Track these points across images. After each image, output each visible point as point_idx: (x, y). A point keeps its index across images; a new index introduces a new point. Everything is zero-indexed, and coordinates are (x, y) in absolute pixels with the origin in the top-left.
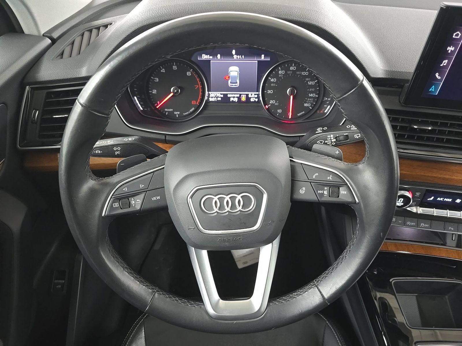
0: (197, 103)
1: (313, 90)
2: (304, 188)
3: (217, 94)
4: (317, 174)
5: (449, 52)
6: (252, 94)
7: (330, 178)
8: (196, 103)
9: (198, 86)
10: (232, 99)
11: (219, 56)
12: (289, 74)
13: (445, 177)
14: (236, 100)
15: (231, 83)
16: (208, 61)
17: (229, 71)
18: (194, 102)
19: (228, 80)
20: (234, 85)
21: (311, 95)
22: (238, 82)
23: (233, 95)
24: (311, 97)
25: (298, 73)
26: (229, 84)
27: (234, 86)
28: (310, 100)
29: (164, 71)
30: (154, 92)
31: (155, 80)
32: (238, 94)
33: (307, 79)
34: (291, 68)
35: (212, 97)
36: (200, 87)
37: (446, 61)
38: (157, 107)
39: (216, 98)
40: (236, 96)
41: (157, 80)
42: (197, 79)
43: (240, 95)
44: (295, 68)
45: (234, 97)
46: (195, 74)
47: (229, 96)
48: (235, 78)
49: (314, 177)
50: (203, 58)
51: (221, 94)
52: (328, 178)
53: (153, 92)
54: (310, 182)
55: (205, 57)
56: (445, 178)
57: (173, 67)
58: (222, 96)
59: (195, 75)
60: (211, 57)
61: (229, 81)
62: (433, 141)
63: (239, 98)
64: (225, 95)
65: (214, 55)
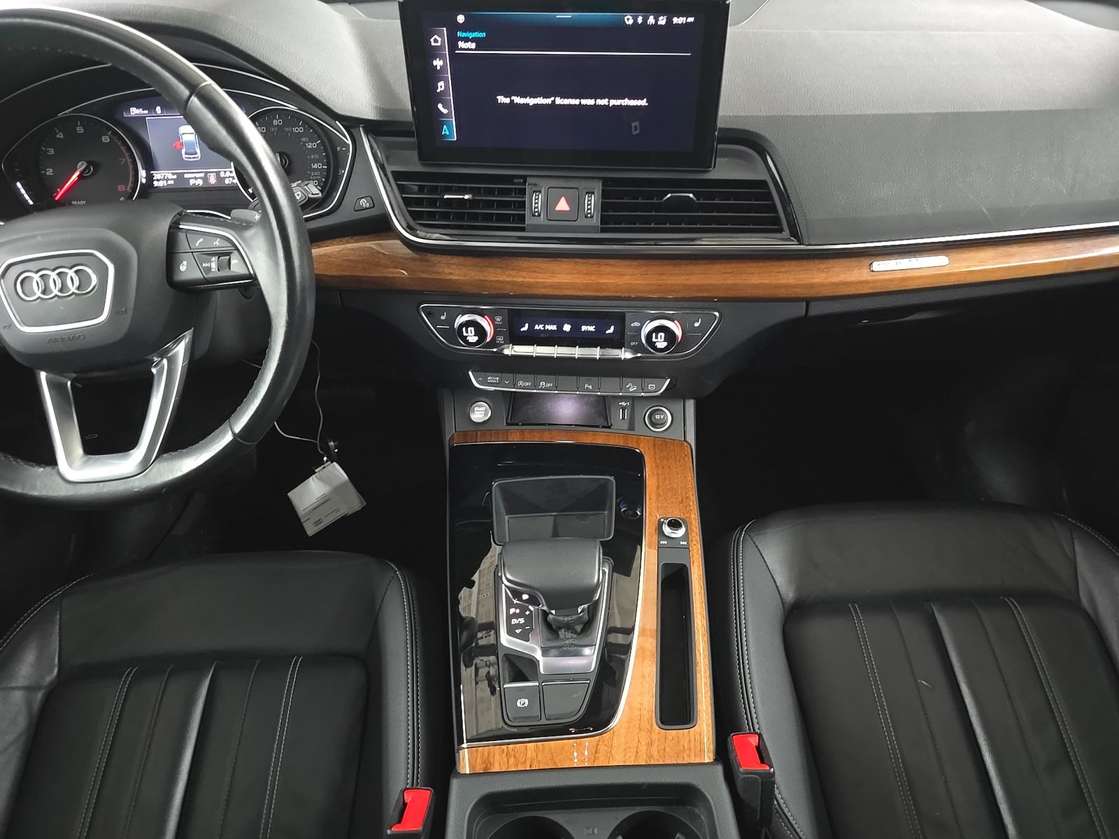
0: (128, 189)
1: (317, 156)
2: (185, 263)
3: (166, 174)
4: (201, 240)
5: (438, 68)
6: (225, 172)
7: (217, 242)
8: (126, 188)
9: (125, 159)
10: (192, 182)
11: (158, 109)
12: (273, 132)
13: (516, 280)
14: (200, 182)
15: (186, 154)
16: (141, 119)
17: (180, 133)
18: (121, 188)
19: (181, 149)
20: (192, 156)
21: (315, 166)
22: (198, 151)
23: (193, 175)
24: (317, 170)
25: (287, 129)
26: (184, 156)
27: (191, 158)
28: (316, 174)
29: (62, 137)
30: (50, 172)
31: (48, 151)
32: (202, 172)
33: (304, 139)
34: (275, 122)
35: (158, 180)
36: (129, 160)
37: (441, 84)
38: (56, 199)
39: (165, 182)
40: (198, 175)
41: (52, 152)
42: (122, 147)
43: (206, 173)
44: (280, 122)
45: (196, 178)
46: (117, 139)
47: (186, 176)
48: (190, 144)
49: (197, 245)
50: (132, 114)
51: (173, 174)
52: (215, 243)
53: (48, 173)
54: (192, 252)
55: (135, 111)
56: (514, 281)
57: (77, 128)
58: (175, 177)
59: (116, 141)
60: (146, 112)
61: (183, 151)
62: (491, 220)
63: (205, 179)
64: (180, 176)
65: (151, 108)
